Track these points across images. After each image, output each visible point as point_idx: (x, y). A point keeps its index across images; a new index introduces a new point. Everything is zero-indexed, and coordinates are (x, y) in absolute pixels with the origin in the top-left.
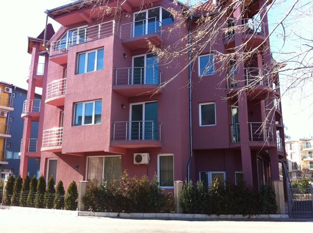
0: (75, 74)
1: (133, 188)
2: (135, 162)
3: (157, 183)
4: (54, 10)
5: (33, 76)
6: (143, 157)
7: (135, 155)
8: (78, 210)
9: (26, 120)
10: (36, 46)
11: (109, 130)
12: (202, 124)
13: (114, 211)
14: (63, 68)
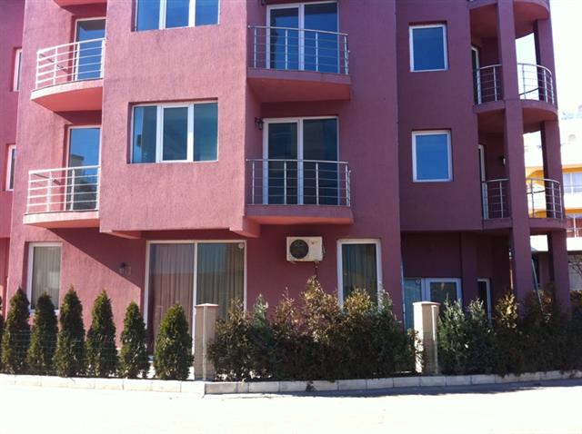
0: (133, 30)
2: (290, 257)
6: (310, 247)
7: (290, 240)
12: (418, 178)
13: (295, 378)
14: (70, 14)
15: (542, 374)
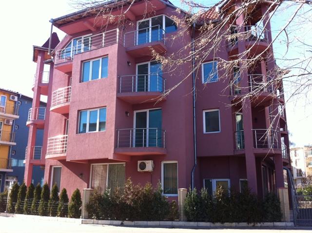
0: (80, 82)
1: (136, 195)
2: (139, 170)
3: (161, 191)
4: (59, 19)
5: (38, 84)
6: (147, 165)
7: (139, 162)
8: (82, 218)
9: (31, 128)
10: (41, 54)
11: (113, 138)
12: (206, 132)
13: (117, 219)
14: (68, 76)
15: (237, 224)
